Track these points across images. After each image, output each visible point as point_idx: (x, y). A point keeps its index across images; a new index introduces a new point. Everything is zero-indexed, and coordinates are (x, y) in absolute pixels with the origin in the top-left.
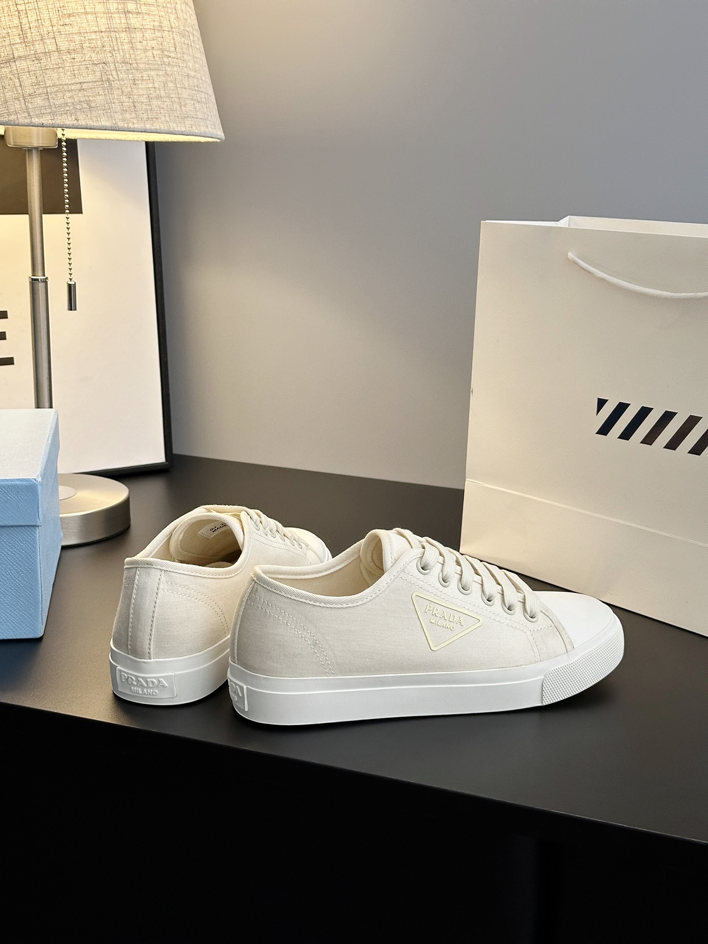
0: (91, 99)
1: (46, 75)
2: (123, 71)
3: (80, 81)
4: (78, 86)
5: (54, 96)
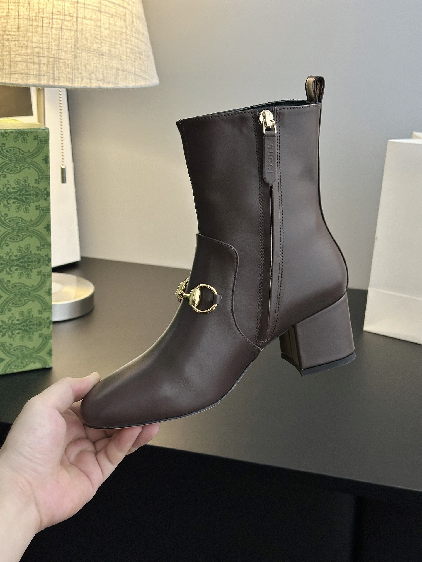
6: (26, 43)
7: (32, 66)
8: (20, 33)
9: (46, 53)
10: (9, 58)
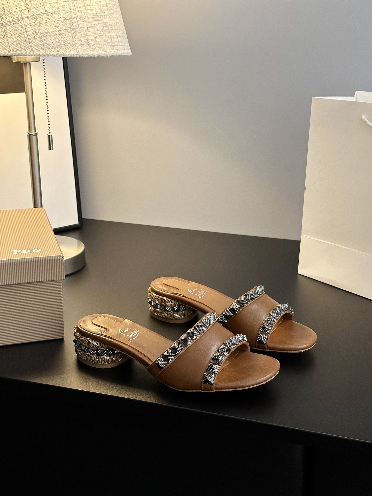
0: (65, 39)
1: (40, 27)
2: (81, 23)
3: (59, 30)
4: (58, 32)
5: (45, 39)
6: (113, 19)
7: (119, 38)
8: (109, 10)
9: (120, 27)
10: (109, 32)
